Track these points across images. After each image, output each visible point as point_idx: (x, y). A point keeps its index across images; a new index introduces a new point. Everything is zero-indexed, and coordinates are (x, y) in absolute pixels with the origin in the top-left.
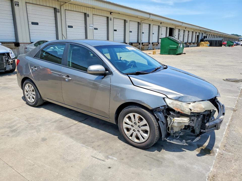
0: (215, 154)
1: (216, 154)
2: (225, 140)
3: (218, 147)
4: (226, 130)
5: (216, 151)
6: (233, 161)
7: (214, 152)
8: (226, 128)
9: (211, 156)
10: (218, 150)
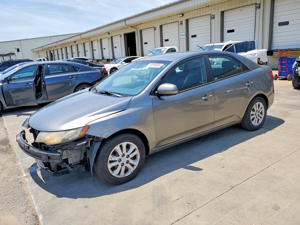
0: (25, 171)
1: (23, 172)
2: (25, 190)
3: (26, 177)
4: (34, 203)
5: (25, 174)
6: (7, 176)
7: (27, 171)
8: (36, 208)
9: (26, 169)
10: (25, 175)
